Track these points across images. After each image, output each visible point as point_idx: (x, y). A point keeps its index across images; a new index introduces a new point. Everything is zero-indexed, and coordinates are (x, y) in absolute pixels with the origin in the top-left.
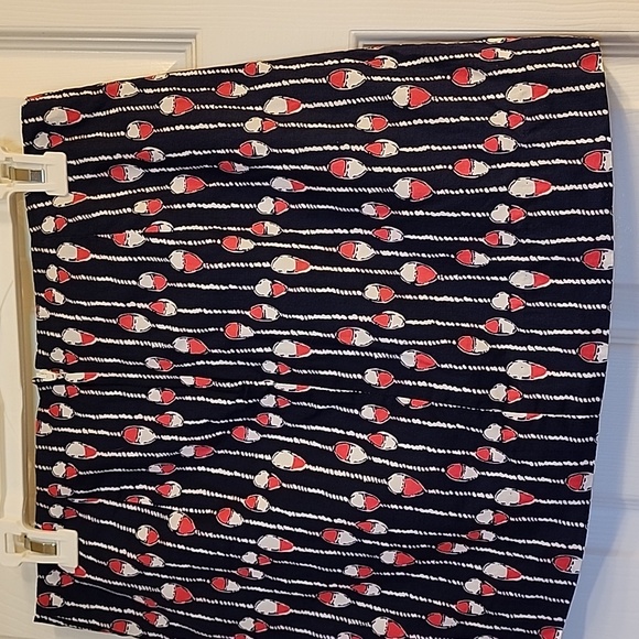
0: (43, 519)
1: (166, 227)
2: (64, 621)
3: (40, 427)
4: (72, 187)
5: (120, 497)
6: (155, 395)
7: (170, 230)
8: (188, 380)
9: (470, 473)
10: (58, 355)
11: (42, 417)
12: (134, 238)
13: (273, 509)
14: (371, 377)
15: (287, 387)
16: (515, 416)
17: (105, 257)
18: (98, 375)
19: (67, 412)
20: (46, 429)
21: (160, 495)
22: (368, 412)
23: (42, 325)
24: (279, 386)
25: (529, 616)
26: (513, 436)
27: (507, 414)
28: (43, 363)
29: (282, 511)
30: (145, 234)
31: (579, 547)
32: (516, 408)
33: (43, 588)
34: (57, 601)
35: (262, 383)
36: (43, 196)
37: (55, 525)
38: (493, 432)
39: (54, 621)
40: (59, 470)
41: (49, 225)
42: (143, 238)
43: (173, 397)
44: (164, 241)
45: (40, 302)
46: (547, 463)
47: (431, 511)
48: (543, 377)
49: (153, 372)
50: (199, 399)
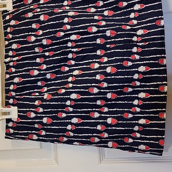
0: (7, 104)
1: (39, 10)
2: (14, 137)
3: (6, 76)
4: (14, 8)
5: (30, 94)
6: (38, 60)
7: (40, 10)
8: (47, 54)
9: (130, 64)
10: (11, 53)
11: (7, 73)
12: (30, 15)
13: (74, 85)
14: (98, 41)
15: (75, 50)
16: (141, 44)
17: (22, 22)
18: (22, 57)
19: (13, 70)
20: (8, 76)
21: (41, 92)
22: (99, 52)
23: (6, 46)
24: (73, 50)
25: (154, 110)
26: (140, 50)
27: (138, 44)
28: (7, 57)
29: (76, 85)
30: (33, 13)
31: (166, 82)
32: (140, 42)
33: (7, 127)
34: (12, 131)
35: (68, 50)
36: (6, 11)
37: (11, 106)
38: (135, 50)
39: (11, 137)
40: (12, 87)
41: (8, 18)
42: (33, 14)
43: (43, 60)
44: (38, 13)
45: (6, 40)
46: (152, 56)
47: (120, 77)
48: (147, 33)
49: (37, 53)
50: (50, 59)
